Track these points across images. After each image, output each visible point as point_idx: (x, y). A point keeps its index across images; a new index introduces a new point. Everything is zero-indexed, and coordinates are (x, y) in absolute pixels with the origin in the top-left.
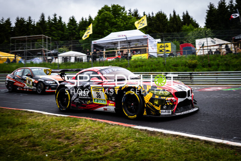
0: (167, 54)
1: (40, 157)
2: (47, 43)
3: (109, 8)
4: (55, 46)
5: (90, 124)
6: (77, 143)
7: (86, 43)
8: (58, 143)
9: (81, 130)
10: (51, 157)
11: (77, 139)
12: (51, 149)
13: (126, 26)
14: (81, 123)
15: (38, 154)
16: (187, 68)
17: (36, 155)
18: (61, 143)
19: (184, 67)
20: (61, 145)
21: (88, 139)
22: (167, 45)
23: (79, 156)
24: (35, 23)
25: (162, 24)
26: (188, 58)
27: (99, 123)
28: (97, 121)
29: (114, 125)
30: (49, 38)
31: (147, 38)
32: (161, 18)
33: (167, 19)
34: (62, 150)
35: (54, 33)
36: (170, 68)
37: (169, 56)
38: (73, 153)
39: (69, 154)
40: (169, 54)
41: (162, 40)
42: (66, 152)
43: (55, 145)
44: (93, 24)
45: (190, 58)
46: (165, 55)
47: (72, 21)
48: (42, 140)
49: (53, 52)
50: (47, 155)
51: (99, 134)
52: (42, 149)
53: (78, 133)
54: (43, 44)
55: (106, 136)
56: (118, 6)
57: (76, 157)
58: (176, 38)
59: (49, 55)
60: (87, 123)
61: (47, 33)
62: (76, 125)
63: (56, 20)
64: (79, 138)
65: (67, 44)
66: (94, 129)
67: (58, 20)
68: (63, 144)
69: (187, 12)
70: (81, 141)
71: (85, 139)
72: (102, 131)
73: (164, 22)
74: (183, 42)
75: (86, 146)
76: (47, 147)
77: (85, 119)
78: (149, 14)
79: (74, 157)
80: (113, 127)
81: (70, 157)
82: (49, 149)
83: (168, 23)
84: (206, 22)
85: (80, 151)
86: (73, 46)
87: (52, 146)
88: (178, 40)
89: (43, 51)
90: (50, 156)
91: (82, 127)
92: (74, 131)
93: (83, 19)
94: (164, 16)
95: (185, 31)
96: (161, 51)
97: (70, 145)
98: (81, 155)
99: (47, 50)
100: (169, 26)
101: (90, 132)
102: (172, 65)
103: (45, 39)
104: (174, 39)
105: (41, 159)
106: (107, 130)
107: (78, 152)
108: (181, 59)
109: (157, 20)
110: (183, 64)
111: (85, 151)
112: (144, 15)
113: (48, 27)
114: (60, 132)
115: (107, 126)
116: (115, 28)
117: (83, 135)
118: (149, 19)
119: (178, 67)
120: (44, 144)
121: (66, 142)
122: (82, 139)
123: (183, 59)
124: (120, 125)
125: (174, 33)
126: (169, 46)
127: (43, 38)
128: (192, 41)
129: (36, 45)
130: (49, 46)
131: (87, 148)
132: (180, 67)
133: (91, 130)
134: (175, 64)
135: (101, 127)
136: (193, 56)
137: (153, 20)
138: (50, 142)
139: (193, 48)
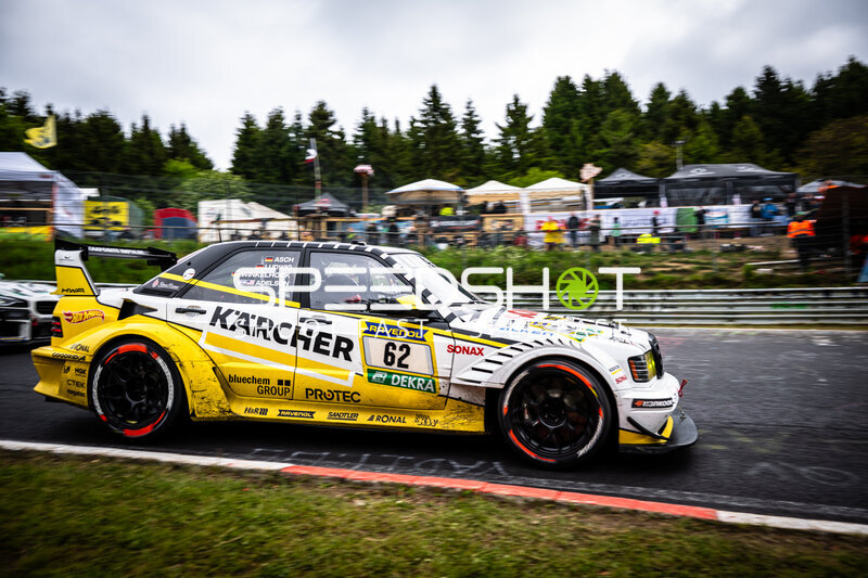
22: (114, 207)
25: (107, 147)
31: (53, 182)
32: (106, 128)
33: (122, 136)
36: (120, 272)
37: (119, 237)
40: (119, 234)
46: (107, 235)
73: (113, 142)
83: (124, 148)
94: (115, 127)
95: (174, 175)
96: (96, 223)
100: (128, 156)
109: (92, 134)
112: (50, 113)
118: (64, 126)
126: (122, 213)
128: (191, 204)
137: (79, 132)
139: (191, 223)
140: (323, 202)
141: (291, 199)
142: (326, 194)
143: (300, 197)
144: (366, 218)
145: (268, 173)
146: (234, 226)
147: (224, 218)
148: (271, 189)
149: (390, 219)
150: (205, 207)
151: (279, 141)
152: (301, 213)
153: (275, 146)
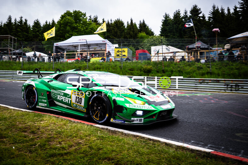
0: (124, 59)
1: (8, 149)
2: (13, 43)
3: (71, 13)
4: (19, 46)
5: (53, 120)
6: (42, 138)
7: (48, 45)
8: (24, 136)
9: (46, 126)
10: (17, 150)
11: (42, 133)
12: (17, 141)
13: (86, 30)
14: (45, 119)
15: (6, 146)
16: (142, 72)
17: (3, 147)
18: (27, 137)
19: (139, 72)
20: (28, 139)
21: (52, 134)
22: (124, 50)
23: (45, 150)
24: (3, 24)
25: (120, 31)
26: (144, 64)
27: (62, 120)
28: (60, 118)
29: (76, 122)
30: (15, 38)
31: (106, 43)
32: (120, 25)
33: (124, 26)
34: (28, 144)
35: (20, 34)
36: (126, 71)
38: (39, 147)
39: (34, 147)
40: (125, 59)
41: (119, 45)
42: (31, 145)
43: (21, 138)
44: (55, 27)
45: (145, 63)
47: (37, 24)
48: (8, 133)
49: (17, 51)
50: (14, 147)
51: (63, 130)
52: (8, 141)
53: (43, 128)
54: (9, 43)
55: (69, 133)
56: (79, 12)
57: (41, 150)
58: (132, 44)
59: (14, 54)
60: (51, 119)
61: (13, 34)
62: (41, 121)
63: (22, 22)
64: (44, 133)
65: (30, 45)
66: (58, 125)
67: (24, 22)
68: (28, 138)
69: (144, 20)
70: (46, 136)
71: (49, 134)
72: (65, 127)
73: (122, 29)
74: (139, 48)
75: (51, 141)
76: (14, 140)
77: (49, 115)
78: (108, 21)
79: (39, 150)
80: (76, 124)
81: (36, 150)
82: (16, 142)
83: (125, 30)
84: (161, 31)
85: (45, 145)
86: (36, 47)
87: (18, 139)
88: (133, 45)
89: (9, 50)
90: (17, 148)
91: (47, 122)
92: (39, 126)
93: (46, 23)
94: (122, 24)
95: (141, 38)
96: (118, 56)
97: (36, 139)
98: (47, 149)
99: (12, 49)
100: (126, 33)
101: (54, 128)
102: (128, 69)
103: (11, 39)
104: (130, 45)
105: (8, 150)
106: (70, 127)
107: (43, 146)
108: (137, 64)
109: (115, 27)
110: (139, 68)
111: (50, 145)
113: (14, 28)
114: (25, 126)
115: (70, 123)
116: (76, 32)
117: (47, 130)
118: (108, 25)
119: (133, 71)
120: (11, 137)
121: (31, 136)
122: (46, 134)
123: (138, 64)
124: (82, 123)
125: (131, 39)
126: (126, 52)
127: (9, 38)
128: (147, 48)
129: (2, 44)
130: (14, 46)
131: (51, 143)
132: (136, 71)
133: (54, 126)
134: (131, 69)
135: (64, 124)
136: (148, 62)
137: (112, 27)
138: (17, 135)
139: (148, 54)
140: (198, 44)
141: (184, 44)
142: (199, 41)
143: (188, 43)
144: (217, 50)
145: (174, 35)
146: (164, 55)
147: (160, 52)
148: (176, 41)
149: (228, 50)
150: (153, 48)
151: (178, 23)
152: (189, 49)
153: (177, 24)
